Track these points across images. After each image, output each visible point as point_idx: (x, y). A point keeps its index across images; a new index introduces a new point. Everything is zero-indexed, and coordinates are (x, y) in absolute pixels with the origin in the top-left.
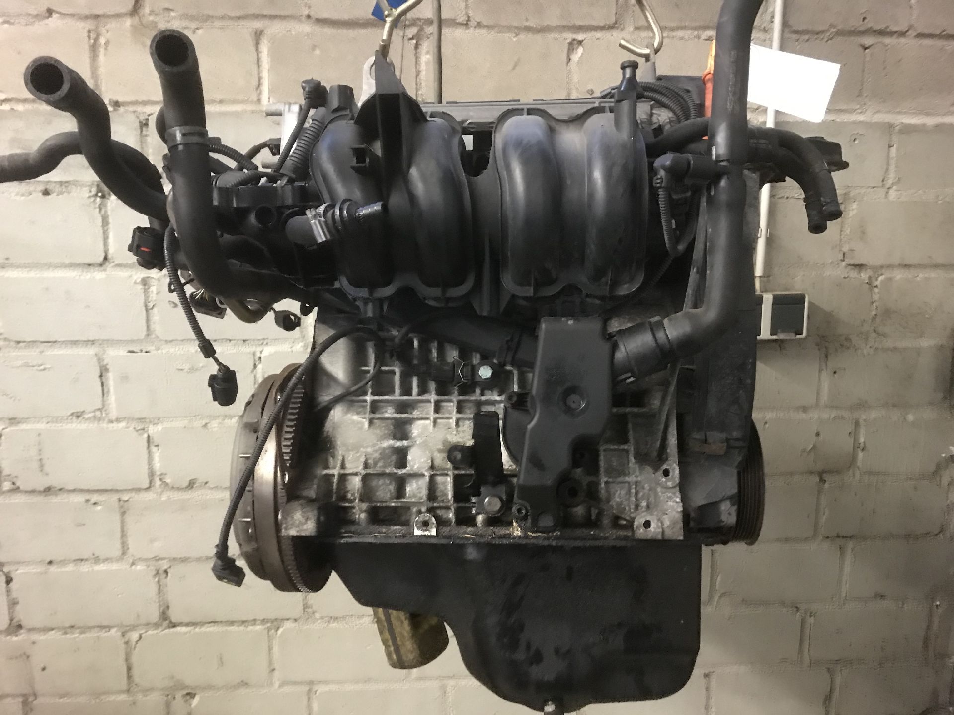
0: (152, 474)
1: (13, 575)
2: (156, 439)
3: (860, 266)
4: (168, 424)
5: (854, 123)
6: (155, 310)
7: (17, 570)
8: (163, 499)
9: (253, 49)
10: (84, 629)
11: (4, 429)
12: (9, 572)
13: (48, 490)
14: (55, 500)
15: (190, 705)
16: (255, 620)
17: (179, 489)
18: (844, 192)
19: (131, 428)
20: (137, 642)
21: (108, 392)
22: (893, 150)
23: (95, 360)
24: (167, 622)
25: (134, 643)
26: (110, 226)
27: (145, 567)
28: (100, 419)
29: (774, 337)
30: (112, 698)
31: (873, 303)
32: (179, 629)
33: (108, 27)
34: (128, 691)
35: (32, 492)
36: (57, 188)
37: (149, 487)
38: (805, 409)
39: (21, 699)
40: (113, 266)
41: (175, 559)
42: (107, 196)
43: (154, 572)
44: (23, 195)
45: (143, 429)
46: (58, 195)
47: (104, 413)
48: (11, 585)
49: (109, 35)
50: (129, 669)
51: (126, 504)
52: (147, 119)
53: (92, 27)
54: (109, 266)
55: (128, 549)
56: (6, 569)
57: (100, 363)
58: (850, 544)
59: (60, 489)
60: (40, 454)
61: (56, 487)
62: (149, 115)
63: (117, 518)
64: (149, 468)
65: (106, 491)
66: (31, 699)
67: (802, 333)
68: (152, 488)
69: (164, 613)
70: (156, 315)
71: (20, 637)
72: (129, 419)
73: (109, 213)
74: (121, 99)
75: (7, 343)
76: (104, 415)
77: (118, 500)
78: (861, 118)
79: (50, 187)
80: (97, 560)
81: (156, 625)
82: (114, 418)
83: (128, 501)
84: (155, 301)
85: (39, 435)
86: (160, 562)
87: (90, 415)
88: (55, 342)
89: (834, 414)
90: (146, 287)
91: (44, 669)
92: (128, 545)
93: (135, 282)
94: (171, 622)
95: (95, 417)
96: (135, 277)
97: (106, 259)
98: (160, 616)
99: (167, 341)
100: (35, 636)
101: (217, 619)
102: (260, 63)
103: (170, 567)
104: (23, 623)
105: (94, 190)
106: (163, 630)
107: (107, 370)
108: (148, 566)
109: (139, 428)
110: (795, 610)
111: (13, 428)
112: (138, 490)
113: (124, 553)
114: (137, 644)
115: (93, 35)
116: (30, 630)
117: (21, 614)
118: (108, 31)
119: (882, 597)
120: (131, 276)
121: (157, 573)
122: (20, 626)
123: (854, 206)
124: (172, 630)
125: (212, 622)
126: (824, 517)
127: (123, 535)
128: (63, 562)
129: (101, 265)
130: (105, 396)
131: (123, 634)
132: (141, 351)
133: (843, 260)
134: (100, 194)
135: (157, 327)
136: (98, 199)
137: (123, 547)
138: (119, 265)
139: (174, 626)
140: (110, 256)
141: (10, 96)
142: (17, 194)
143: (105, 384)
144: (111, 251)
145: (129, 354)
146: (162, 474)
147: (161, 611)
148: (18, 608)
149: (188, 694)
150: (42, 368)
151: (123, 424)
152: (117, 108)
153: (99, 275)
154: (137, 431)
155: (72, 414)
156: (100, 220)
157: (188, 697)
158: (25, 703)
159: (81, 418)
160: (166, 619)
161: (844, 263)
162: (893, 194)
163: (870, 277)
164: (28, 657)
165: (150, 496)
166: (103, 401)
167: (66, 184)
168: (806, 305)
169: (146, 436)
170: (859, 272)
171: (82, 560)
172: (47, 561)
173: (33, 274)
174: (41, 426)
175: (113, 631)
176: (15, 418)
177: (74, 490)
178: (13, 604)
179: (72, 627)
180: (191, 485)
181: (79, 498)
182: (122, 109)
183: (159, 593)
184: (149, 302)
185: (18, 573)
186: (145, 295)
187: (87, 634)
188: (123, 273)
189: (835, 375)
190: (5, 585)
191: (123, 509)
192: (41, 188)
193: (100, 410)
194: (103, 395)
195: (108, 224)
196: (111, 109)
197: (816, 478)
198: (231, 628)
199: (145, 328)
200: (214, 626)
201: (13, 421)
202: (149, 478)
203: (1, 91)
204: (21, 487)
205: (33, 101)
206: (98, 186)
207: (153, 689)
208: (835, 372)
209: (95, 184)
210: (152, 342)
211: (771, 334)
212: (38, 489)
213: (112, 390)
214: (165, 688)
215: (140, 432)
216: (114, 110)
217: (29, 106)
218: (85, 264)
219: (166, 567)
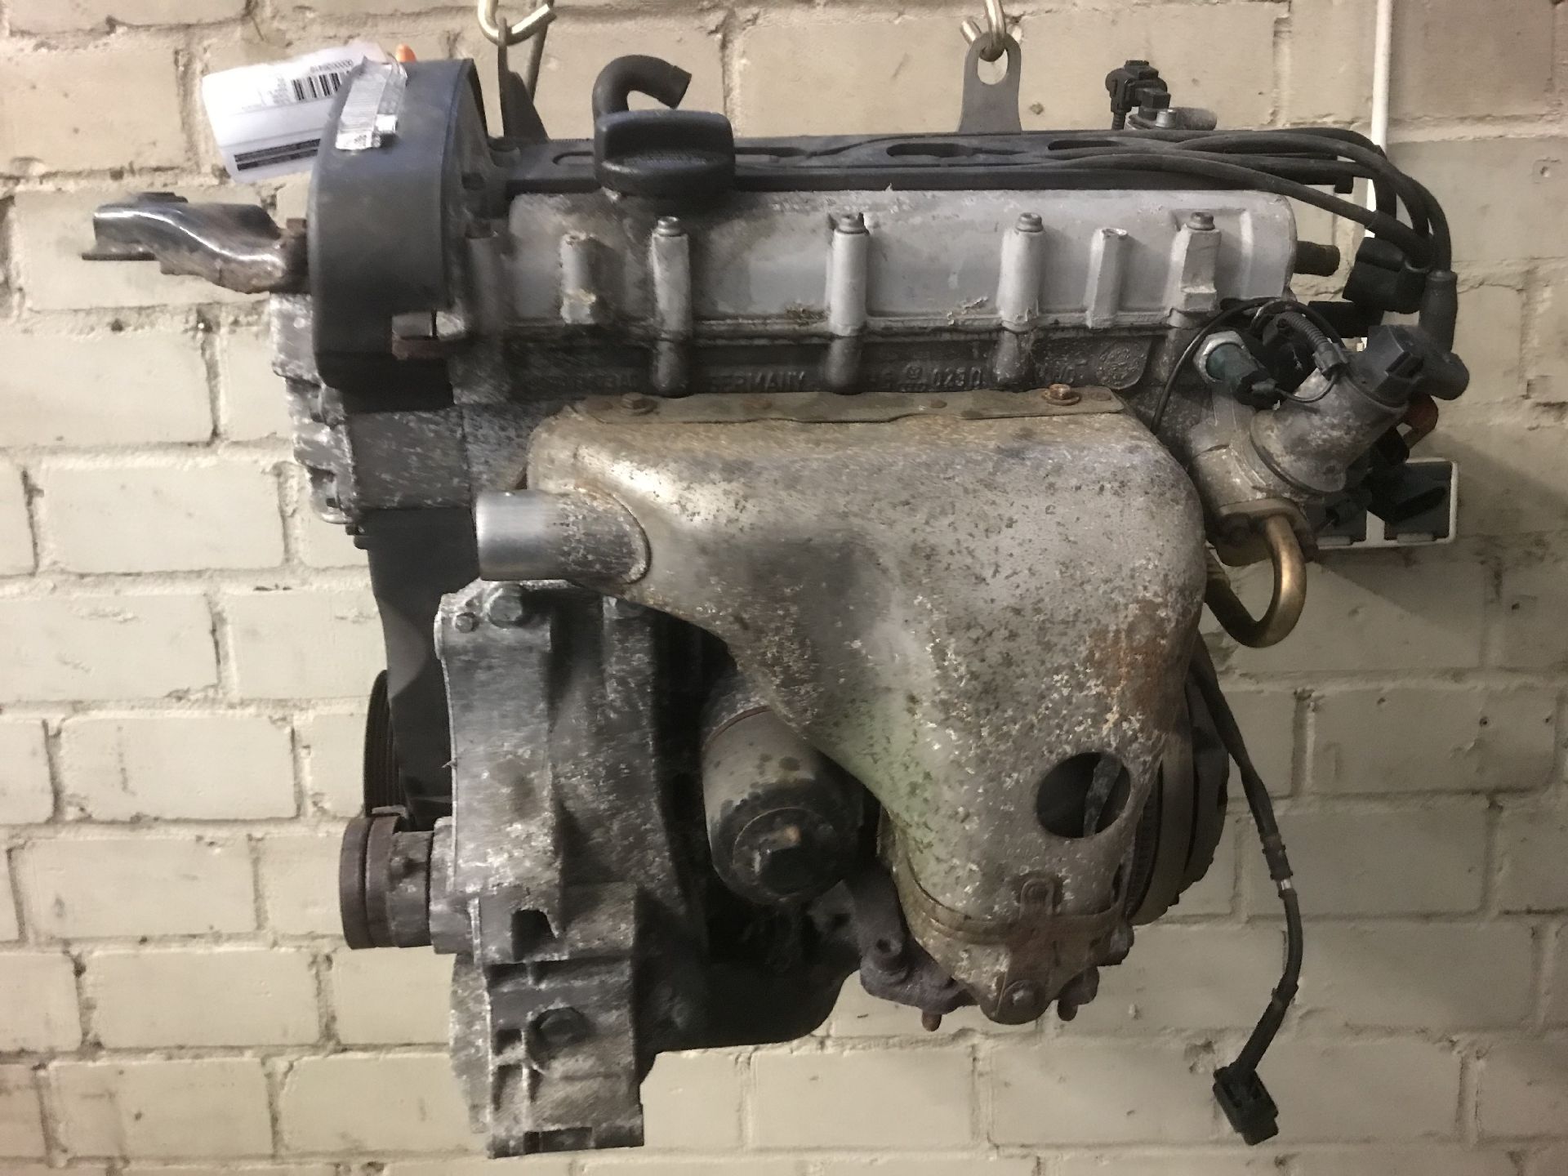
0: (300, 794)
1: (85, 961)
2: (304, 736)
3: (1561, 407)
4: (323, 710)
5: (1542, 139)
6: (298, 517)
7: (91, 952)
8: (320, 836)
10: (199, 1052)
11: (64, 720)
12: (80, 956)
13: (136, 821)
14: (149, 836)
17: (344, 819)
18: (1527, 268)
19: (265, 718)
20: (286, 1074)
21: (227, 655)
23: (203, 603)
24: (333, 1043)
25: (281, 1077)
26: (221, 378)
27: (292, 950)
28: (214, 701)
29: (1392, 543)
30: (249, 1166)
32: (350, 1055)
33: (206, 43)
34: (273, 1157)
35: (112, 823)
36: (133, 318)
37: (298, 816)
38: (1458, 675)
39: (103, 1166)
40: (227, 447)
42: (214, 329)
43: (311, 959)
44: (81, 332)
45: (284, 719)
46: (136, 329)
47: (220, 692)
48: (84, 976)
49: (208, 55)
50: (275, 1120)
51: (262, 843)
52: (274, 197)
53: (180, 46)
54: (220, 447)
55: (266, 919)
56: (75, 951)
57: (211, 609)
58: (1553, 926)
59: (156, 819)
60: (121, 761)
61: (147, 816)
62: (277, 189)
63: (247, 867)
64: (295, 786)
65: (226, 822)
66: (119, 1165)
67: (1446, 535)
68: (302, 818)
69: (327, 1027)
70: (298, 528)
71: (98, 1063)
72: (260, 701)
73: (218, 357)
75: (64, 577)
76: (220, 696)
77: (246, 839)
78: (1554, 130)
79: (122, 317)
80: (217, 938)
81: (315, 1048)
82: (236, 700)
83: (262, 839)
84: (297, 502)
85: (120, 729)
86: (319, 942)
87: (200, 695)
88: (139, 574)
89: (1517, 681)
90: (282, 479)
92: (266, 912)
93: (263, 472)
94: (338, 1043)
95: (206, 698)
96: (262, 463)
97: (215, 433)
98: (321, 1031)
99: (318, 571)
100: (124, 1062)
101: (415, 1040)
103: (335, 951)
104: (102, 1040)
105: (193, 318)
106: (327, 1056)
107: (223, 621)
108: (299, 948)
109: (276, 717)
110: (1446, 1044)
111: (80, 717)
112: (279, 821)
113: (260, 927)
114: (286, 1078)
115: (182, 60)
116: (116, 1051)
117: (101, 1027)
118: (205, 50)
120: (256, 462)
121: (314, 962)
122: (98, 1045)
123: (1547, 293)
124: (341, 1056)
125: (409, 1045)
126: (1503, 874)
127: (258, 896)
128: (164, 940)
129: (208, 444)
130: (222, 663)
131: (264, 1061)
132: (277, 587)
133: (1527, 397)
134: (201, 326)
135: (301, 548)
136: (200, 335)
137: (258, 916)
138: (236, 443)
139: (344, 1050)
140: (221, 429)
141: (53, 170)
142: (72, 332)
143: (220, 645)
144: (224, 419)
145: (257, 592)
146: (316, 794)
147: (323, 1024)
148: (95, 1014)
149: (370, 1164)
150: (120, 618)
151: (252, 710)
152: (224, 179)
153: (205, 461)
154: (275, 722)
155: (169, 695)
156: (203, 370)
157: (371, 1170)
158: (111, 1171)
159: (183, 701)
160: (329, 1038)
161: (1528, 403)
164: (113, 1096)
165: (298, 830)
166: (219, 673)
167: (149, 311)
168: (1454, 481)
169: (288, 730)
170: (1560, 418)
171: (194, 936)
172: (139, 939)
173: (104, 463)
174: (123, 714)
175: (248, 1054)
176: (80, 702)
177: (176, 822)
178: (87, 1008)
179: (181, 1047)
181: (186, 834)
182: (233, 181)
183: (319, 994)
184: (287, 505)
185: (95, 956)
186: (279, 494)
187: (207, 1060)
188: (243, 457)
189: (1516, 611)
190: (73, 977)
191: (256, 853)
192: (109, 319)
193: (214, 686)
194: (218, 661)
195: (216, 376)
196: (216, 182)
197: (1483, 803)
198: (435, 1055)
199: (282, 548)
200: (410, 1051)
201: (77, 706)
202: (296, 800)
203: (39, 161)
204: (94, 816)
205: (91, 174)
206: (199, 312)
207: (313, 1154)
208: (1515, 607)
209: (194, 309)
210: (293, 572)
211: (1387, 538)
212: (121, 818)
213: (232, 653)
214: (333, 1154)
215: (279, 723)
216: (222, 183)
217: (84, 183)
218: (182, 444)
219: (327, 950)
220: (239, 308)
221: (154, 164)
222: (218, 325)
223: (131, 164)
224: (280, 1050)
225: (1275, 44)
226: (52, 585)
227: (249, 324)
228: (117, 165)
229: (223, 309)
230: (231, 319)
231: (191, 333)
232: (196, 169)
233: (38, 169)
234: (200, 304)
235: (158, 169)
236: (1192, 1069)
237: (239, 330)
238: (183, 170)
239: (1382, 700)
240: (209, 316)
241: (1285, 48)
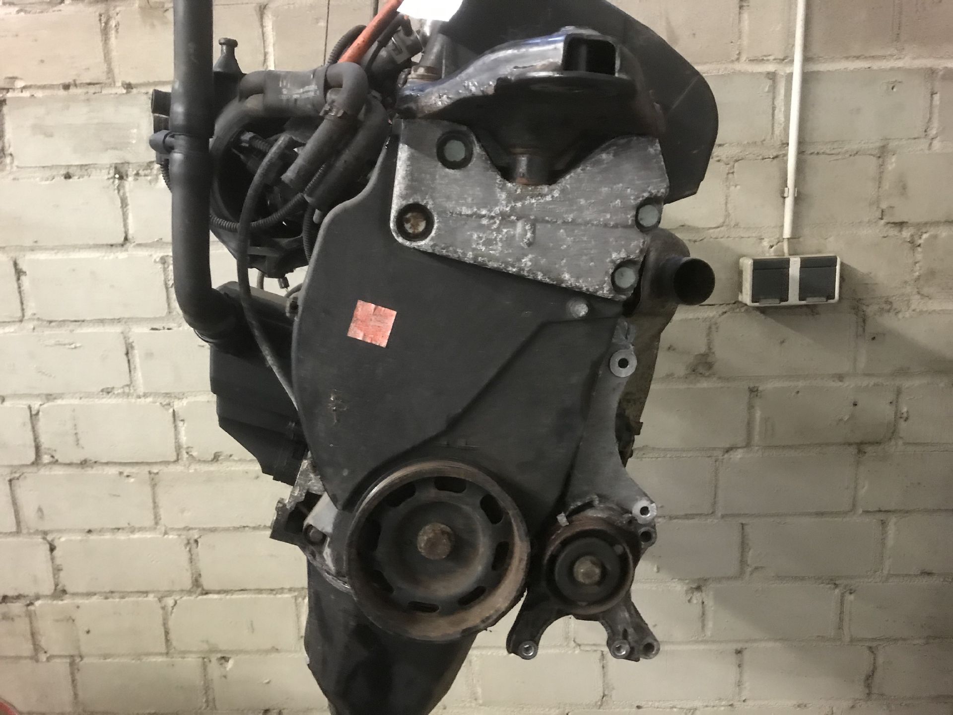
0: (178, 448)
1: (56, 543)
2: (181, 414)
3: (901, 225)
4: (191, 399)
5: (892, 69)
7: (59, 538)
8: (191, 471)
9: (258, 24)
10: (123, 595)
11: (41, 405)
12: (53, 540)
13: (84, 463)
14: (91, 472)
15: (225, 668)
16: (282, 589)
17: (205, 462)
18: (882, 145)
19: (158, 404)
20: (173, 607)
21: (135, 368)
22: (937, 97)
23: (122, 336)
24: (200, 589)
25: (170, 609)
26: (129, 207)
27: (176, 537)
28: (128, 395)
29: (803, 302)
30: (153, 659)
31: (916, 263)
32: (210, 596)
33: (118, 9)
34: (167, 654)
35: (70, 464)
36: (78, 172)
37: (178, 460)
38: (841, 377)
39: (68, 661)
40: (134, 247)
41: (204, 529)
42: (125, 177)
43: (186, 542)
44: (47, 179)
45: (169, 404)
46: (79, 178)
47: (131, 388)
48: (55, 552)
49: (118, 17)
50: (167, 633)
51: (157, 476)
53: (103, 12)
54: (130, 246)
55: (160, 519)
56: (49, 538)
57: (126, 341)
58: (893, 520)
59: (96, 462)
60: (75, 429)
61: (90, 460)
63: (148, 489)
64: (176, 442)
65: (137, 463)
66: (78, 660)
67: (834, 298)
68: (180, 461)
69: (196, 580)
71: (65, 602)
72: (156, 394)
73: (128, 194)
74: (133, 81)
75: (40, 322)
76: (132, 391)
77: (148, 473)
78: (900, 64)
79: (71, 171)
80: (133, 530)
81: (190, 592)
82: (141, 394)
83: (157, 473)
85: (74, 410)
86: (191, 532)
87: (120, 391)
88: (83, 321)
89: (872, 381)
90: (166, 266)
91: (88, 632)
92: (160, 515)
93: (155, 261)
94: (203, 589)
95: (124, 392)
96: (154, 256)
97: (126, 239)
98: (193, 582)
100: (79, 601)
101: (247, 587)
102: (265, 38)
103: (200, 537)
104: (67, 588)
105: (112, 172)
106: (197, 597)
107: (132, 347)
108: (179, 535)
109: (165, 403)
110: (833, 586)
111: (50, 404)
112: (167, 463)
113: (157, 523)
114: (173, 609)
115: (104, 20)
116: (74, 594)
117: (65, 580)
118: (117, 14)
119: (929, 574)
120: (151, 256)
121: (188, 543)
122: (64, 592)
123: (894, 159)
124: (205, 597)
125: (242, 590)
126: (864, 490)
127: (155, 506)
128: (101, 531)
129: (122, 245)
130: (132, 372)
131: (160, 600)
132: (164, 328)
133: (882, 219)
134: (117, 176)
136: (117, 181)
137: (156, 517)
138: (139, 245)
139: (207, 593)
140: (130, 237)
141: (29, 84)
142: (42, 179)
143: (131, 361)
144: (131, 232)
145: (152, 331)
146: (188, 448)
147: (194, 578)
148: (62, 574)
149: (223, 658)
150: (73, 346)
151: (149, 400)
152: (130, 90)
153: (121, 255)
154: (163, 406)
155: (102, 391)
156: (118, 203)
157: (223, 661)
158: (72, 664)
159: (110, 394)
160: (198, 587)
161: (883, 222)
162: (937, 144)
163: (912, 236)
164: (73, 621)
165: (179, 468)
166: (131, 378)
167: (86, 168)
168: (838, 267)
169: (171, 411)
170: (900, 231)
171: (119, 529)
172: (87, 531)
173: (60, 256)
174: (76, 402)
175: (151, 597)
176: (51, 395)
177: (107, 463)
178: (57, 570)
179: (112, 592)
180: (216, 458)
181: (113, 471)
182: (134, 91)
183: (191, 562)
184: (169, 281)
185: (62, 540)
186: (164, 275)
187: (127, 599)
188: (143, 253)
189: (874, 341)
190: (48, 553)
191: (154, 481)
192: (63, 172)
193: (128, 385)
194: (130, 371)
195: (127, 205)
196: (124, 91)
197: (853, 450)
198: (260, 596)
199: (166, 306)
200: (244, 594)
201: (49, 397)
202: (176, 451)
203: (21, 79)
204: (60, 461)
205: (52, 87)
206: (116, 168)
207: (191, 652)
208: (874, 338)
209: (113, 166)
210: (173, 320)
211: (800, 299)
212: (75, 461)
213: (138, 366)
214: (201, 652)
215: (166, 407)
216: (127, 93)
217: (48, 92)
218: (107, 245)
219: (196, 537)
220: (140, 166)
221: (88, 81)
222: (127, 176)
223: (75, 81)
224: (170, 593)
225: (740, 13)
226: (32, 327)
227: (145, 175)
228: (67, 81)
229: (130, 166)
230: (135, 172)
231: (112, 180)
232: (112, 84)
233: (19, 84)
234: (116, 164)
235: (90, 84)
236: (689, 601)
237: (139, 178)
238: (106, 84)
239: (798, 392)
240: (123, 170)
241: (745, 16)
